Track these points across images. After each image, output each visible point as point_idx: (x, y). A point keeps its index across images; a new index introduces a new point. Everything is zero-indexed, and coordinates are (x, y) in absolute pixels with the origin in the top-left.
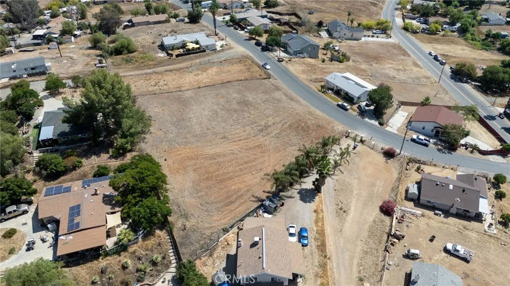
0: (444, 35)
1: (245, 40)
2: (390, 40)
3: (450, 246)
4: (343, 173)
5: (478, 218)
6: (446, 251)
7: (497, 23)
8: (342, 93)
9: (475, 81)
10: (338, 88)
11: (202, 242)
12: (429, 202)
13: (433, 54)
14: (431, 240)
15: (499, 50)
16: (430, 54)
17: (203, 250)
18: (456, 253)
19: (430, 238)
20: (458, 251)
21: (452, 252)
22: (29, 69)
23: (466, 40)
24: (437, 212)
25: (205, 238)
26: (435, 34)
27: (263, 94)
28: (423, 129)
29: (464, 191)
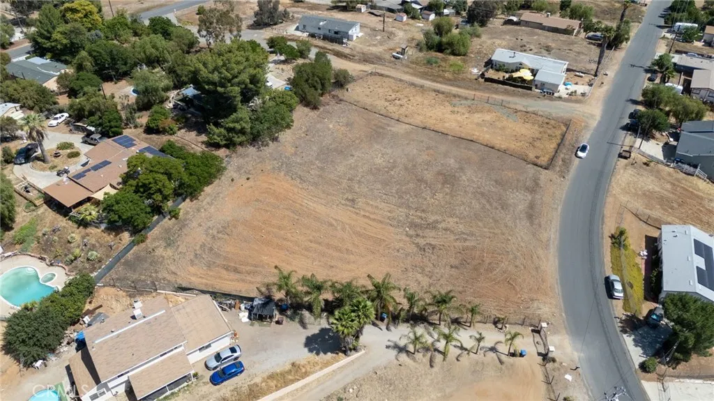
4: (431, 366)
11: (143, 277)
17: (133, 285)
22: (333, 32)
25: (151, 276)
27: (493, 183)
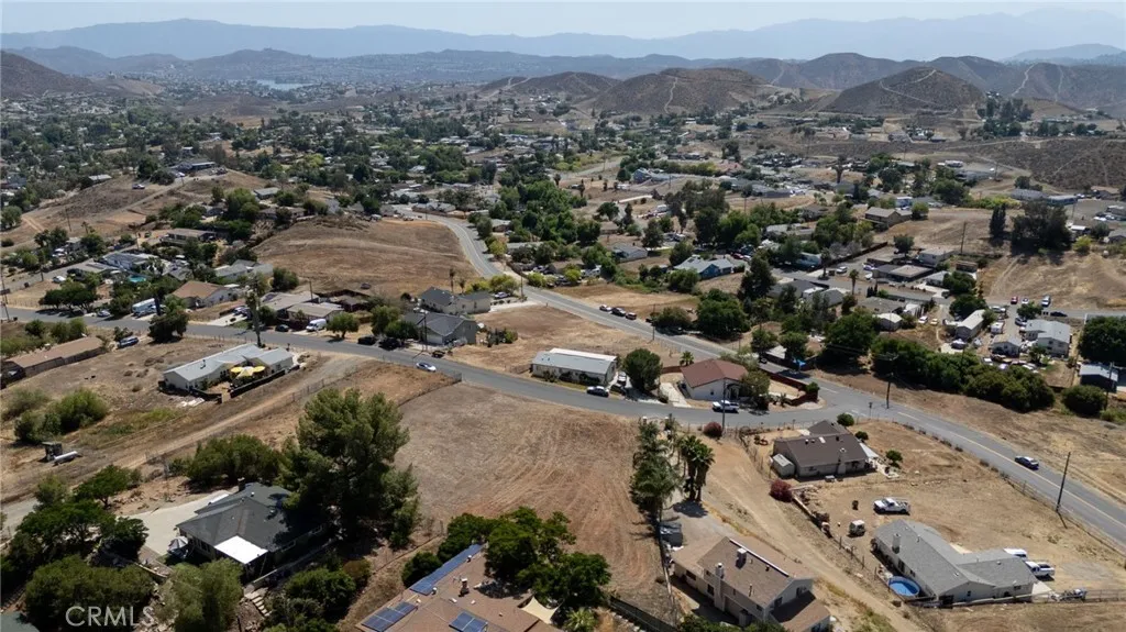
0: (588, 284)
1: (330, 341)
2: (528, 303)
3: (880, 504)
5: (869, 469)
6: (878, 511)
7: (638, 256)
8: (574, 377)
9: (691, 328)
10: (564, 371)
12: (811, 469)
13: (609, 309)
14: (855, 508)
15: (671, 288)
16: (602, 309)
18: (892, 509)
19: (852, 506)
20: (892, 504)
21: (887, 509)
23: (620, 284)
24: (828, 477)
26: (577, 284)
28: (712, 393)
29: (838, 439)
